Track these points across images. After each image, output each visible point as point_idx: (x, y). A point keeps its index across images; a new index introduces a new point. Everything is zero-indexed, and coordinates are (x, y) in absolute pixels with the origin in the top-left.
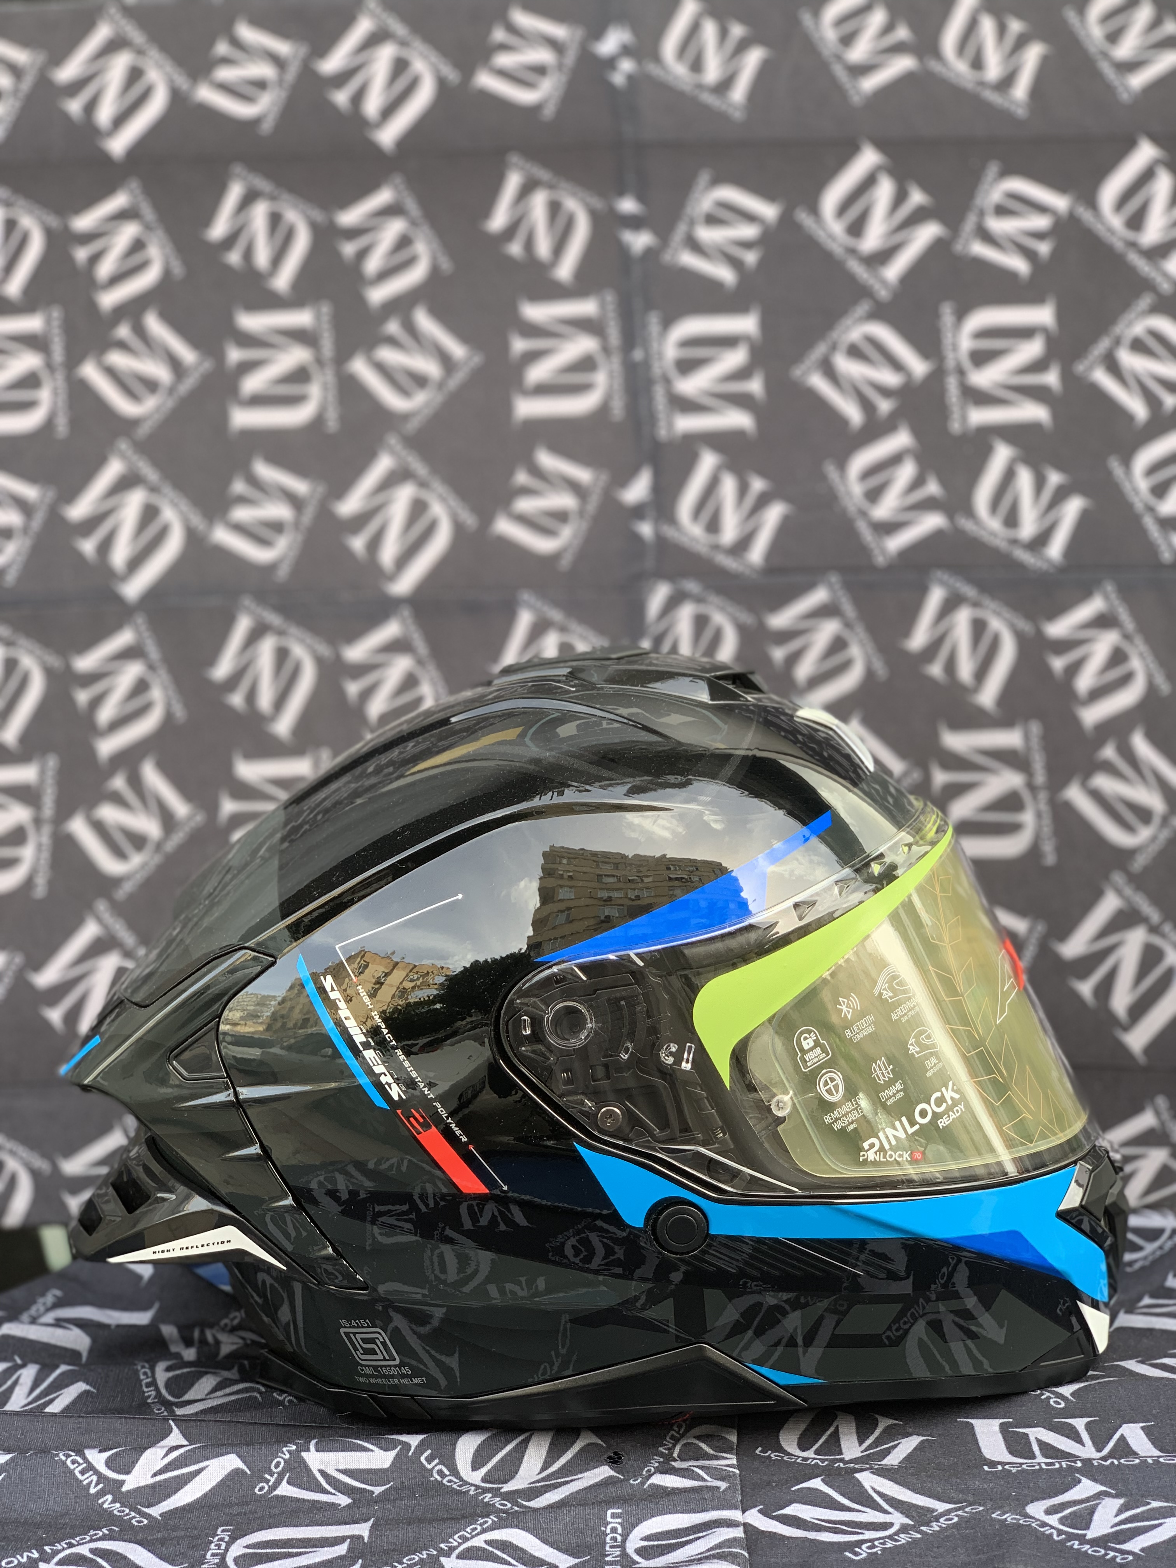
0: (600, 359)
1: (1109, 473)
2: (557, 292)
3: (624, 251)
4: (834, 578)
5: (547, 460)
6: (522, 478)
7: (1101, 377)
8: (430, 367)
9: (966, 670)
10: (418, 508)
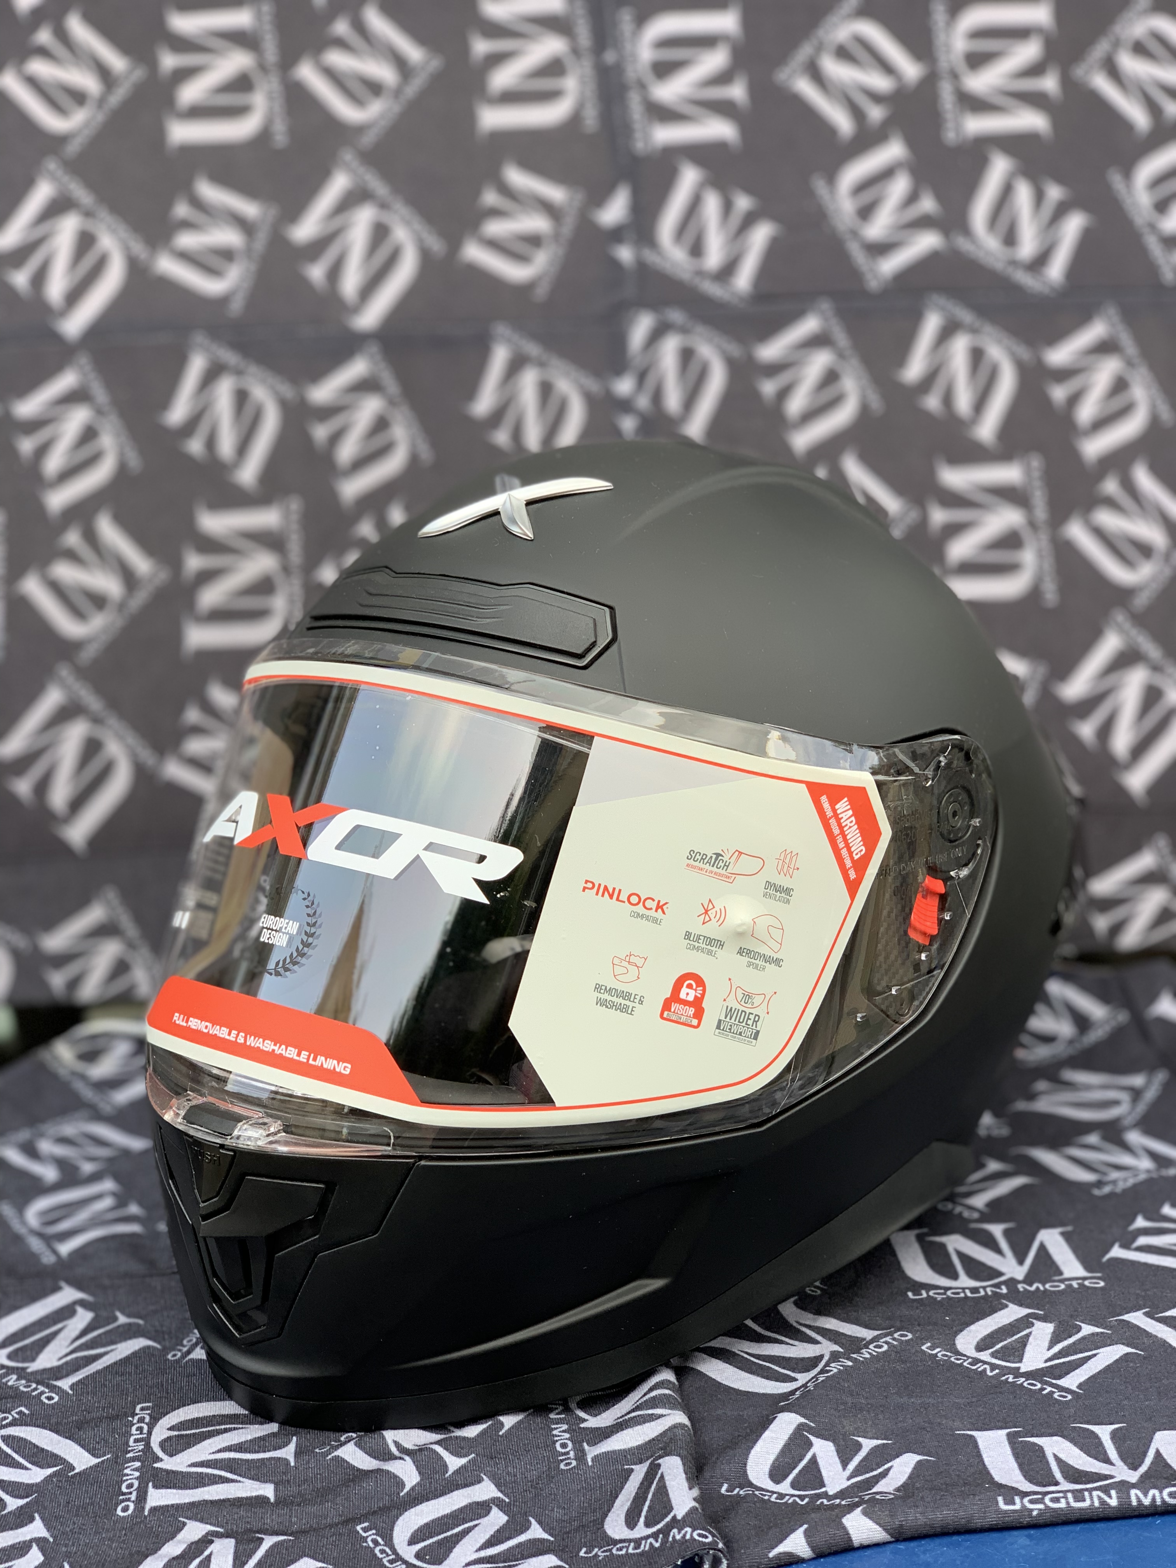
0: (570, 62)
1: (1109, 187)
4: (826, 305)
5: (516, 177)
6: (490, 198)
7: (1102, 84)
8: (384, 73)
9: (964, 402)
10: (380, 233)
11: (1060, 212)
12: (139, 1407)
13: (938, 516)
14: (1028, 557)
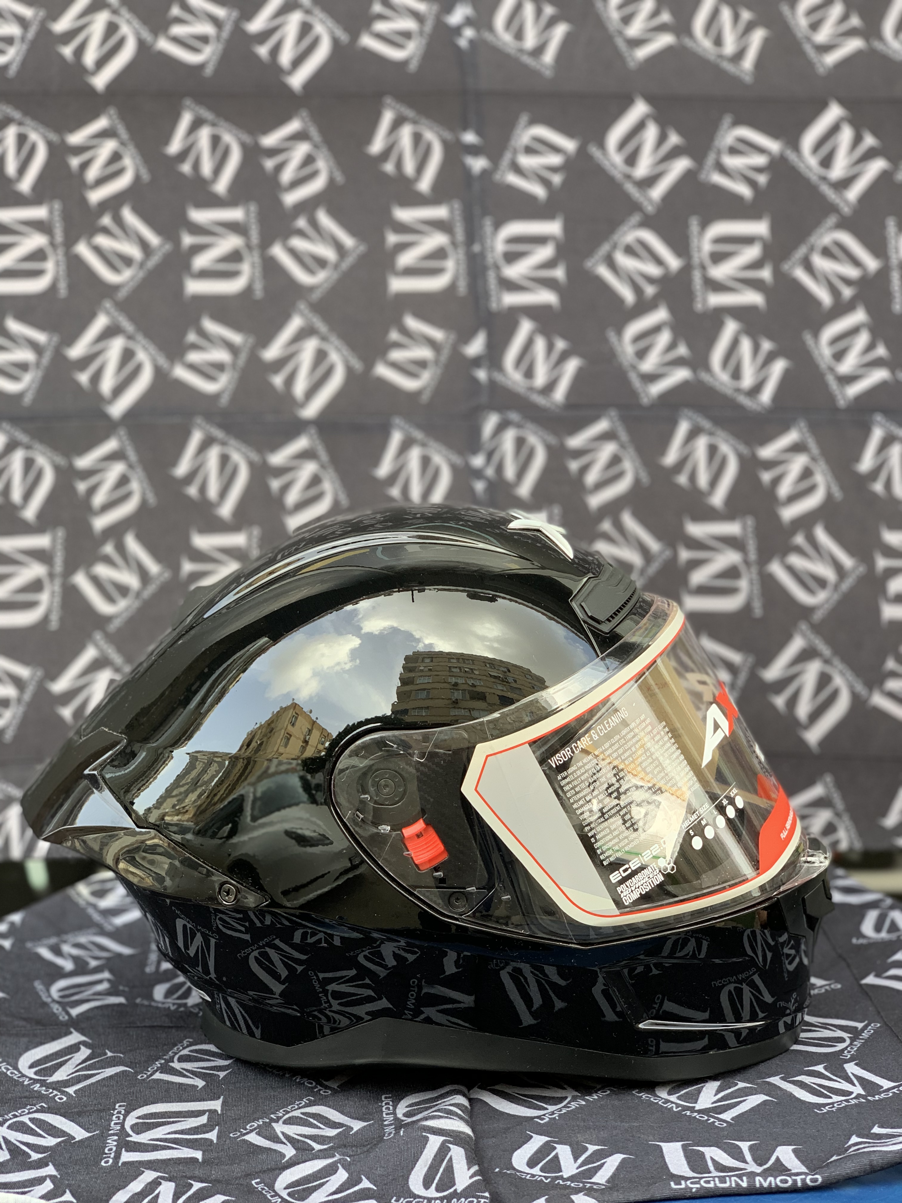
0: (450, 250)
1: (803, 343)
2: (419, 200)
3: (467, 171)
4: (613, 413)
5: (412, 323)
6: (394, 335)
7: (800, 274)
8: (328, 253)
9: (703, 480)
10: (321, 356)
11: (770, 358)
12: (117, 1105)
13: (685, 555)
14: (743, 584)
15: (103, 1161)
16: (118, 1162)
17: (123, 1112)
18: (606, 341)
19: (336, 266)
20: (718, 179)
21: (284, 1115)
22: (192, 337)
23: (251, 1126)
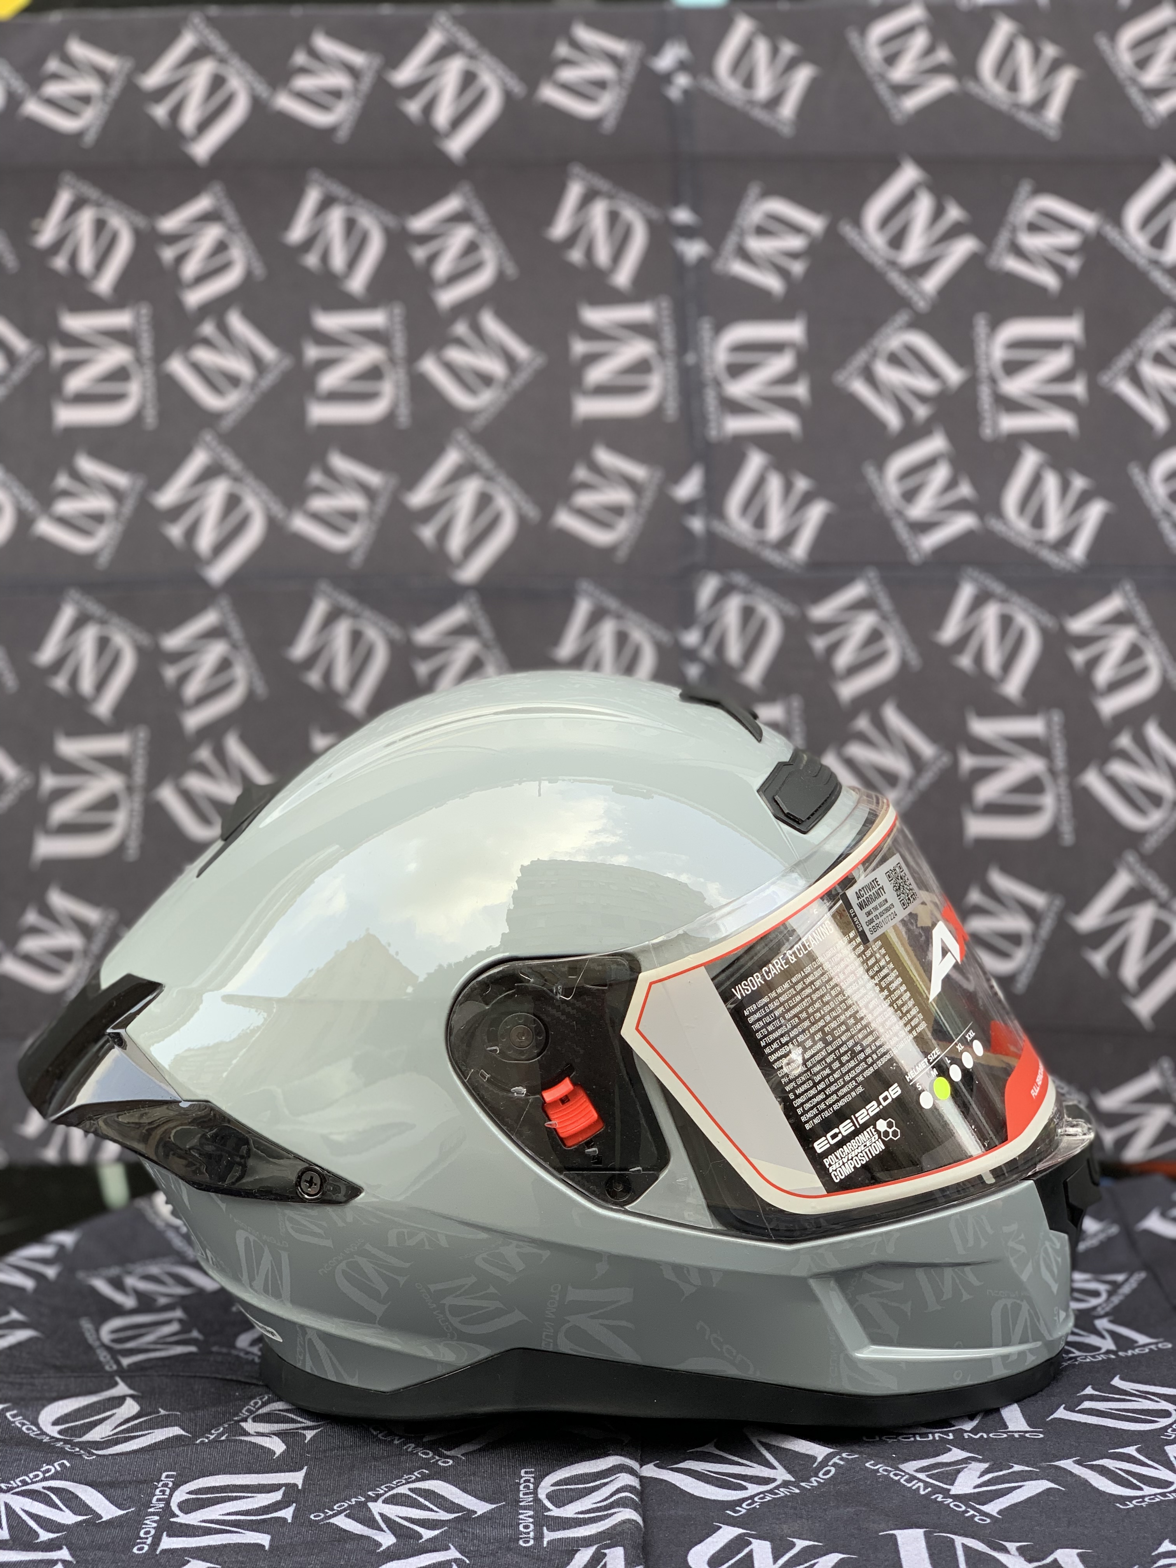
1: (1129, 480)
2: (615, 297)
3: (678, 259)
4: (872, 574)
5: (605, 457)
6: (581, 473)
7: (1125, 389)
8: (495, 367)
9: (993, 662)
10: (484, 501)
11: (1084, 499)
12: (164, 1474)
13: (968, 762)
14: (1048, 800)
15: (136, 1548)
16: (156, 1549)
17: (171, 1485)
18: (862, 478)
19: (506, 384)
20: (1013, 264)
21: (386, 1492)
22: (316, 478)
23: (339, 1507)
